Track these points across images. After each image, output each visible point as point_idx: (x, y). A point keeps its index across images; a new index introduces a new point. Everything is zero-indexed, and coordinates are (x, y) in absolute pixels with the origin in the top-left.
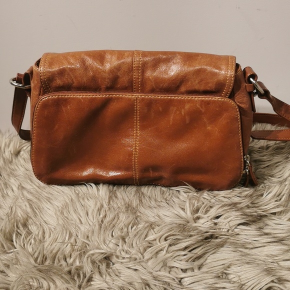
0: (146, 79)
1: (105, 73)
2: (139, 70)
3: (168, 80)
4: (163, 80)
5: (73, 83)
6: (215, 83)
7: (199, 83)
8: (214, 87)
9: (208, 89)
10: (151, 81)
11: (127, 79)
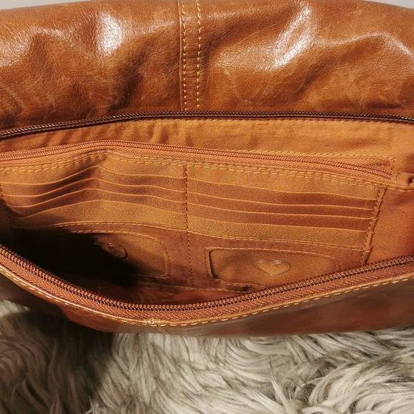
0: (215, 75)
1: (105, 76)
2: (197, 56)
3: (274, 77)
4: (261, 79)
5: (20, 109)
6: (401, 84)
7: (357, 82)
8: (397, 94)
9: (383, 98)
10: (229, 82)
11: (165, 80)
